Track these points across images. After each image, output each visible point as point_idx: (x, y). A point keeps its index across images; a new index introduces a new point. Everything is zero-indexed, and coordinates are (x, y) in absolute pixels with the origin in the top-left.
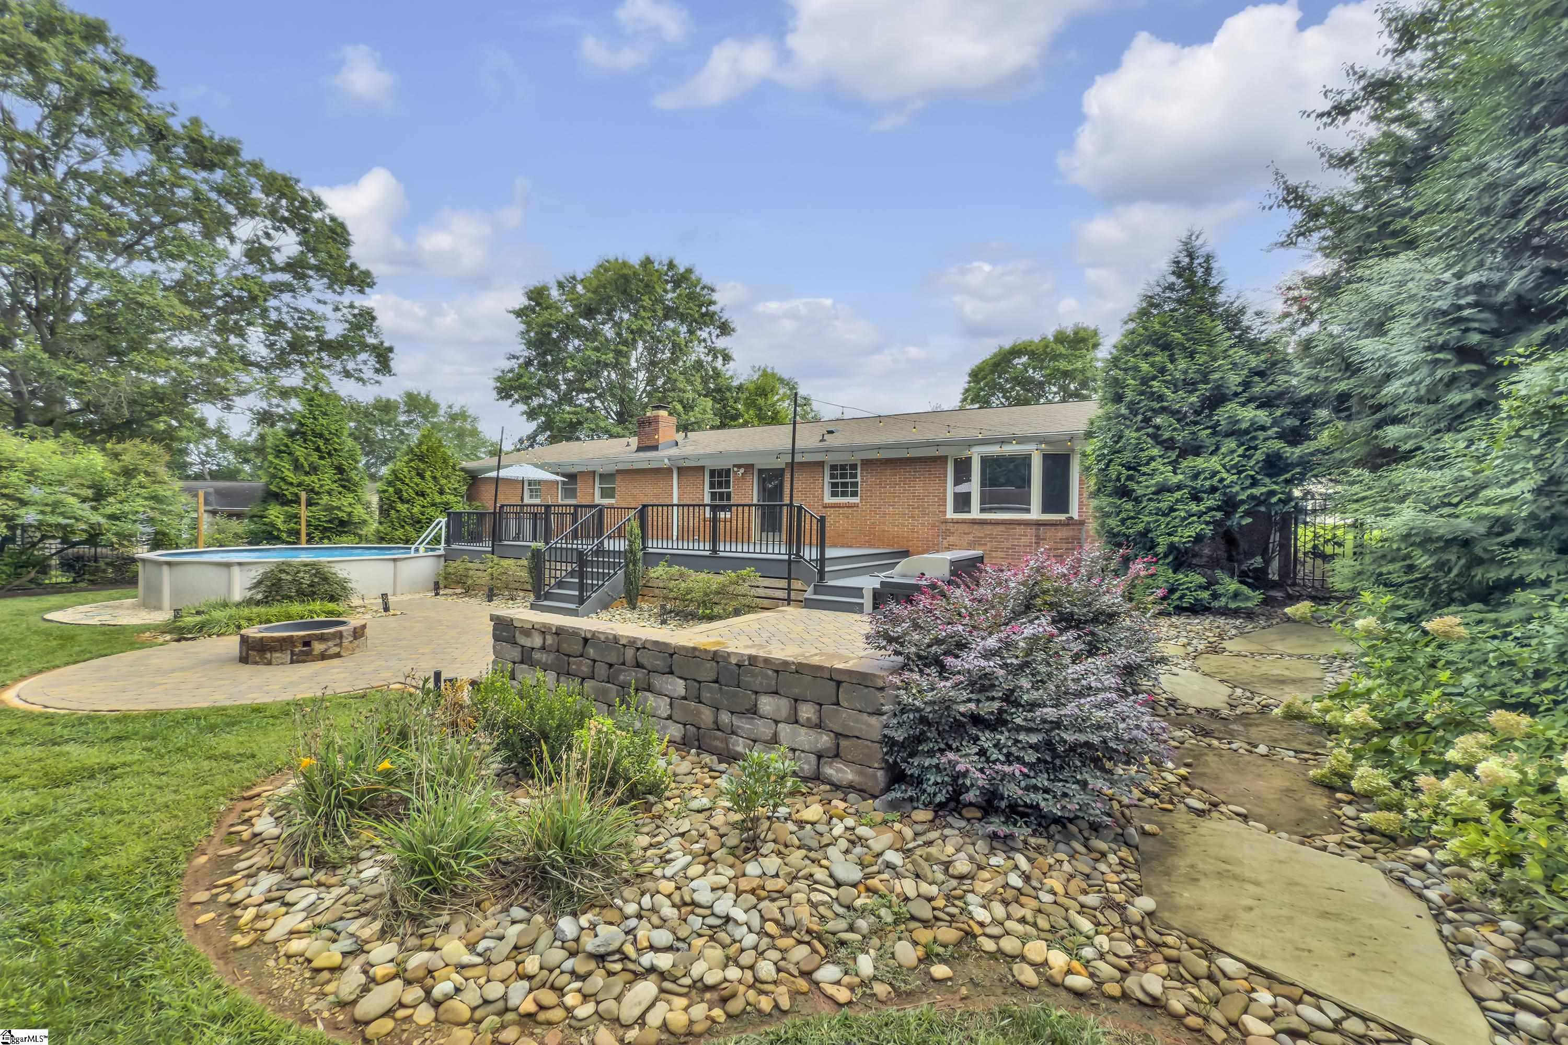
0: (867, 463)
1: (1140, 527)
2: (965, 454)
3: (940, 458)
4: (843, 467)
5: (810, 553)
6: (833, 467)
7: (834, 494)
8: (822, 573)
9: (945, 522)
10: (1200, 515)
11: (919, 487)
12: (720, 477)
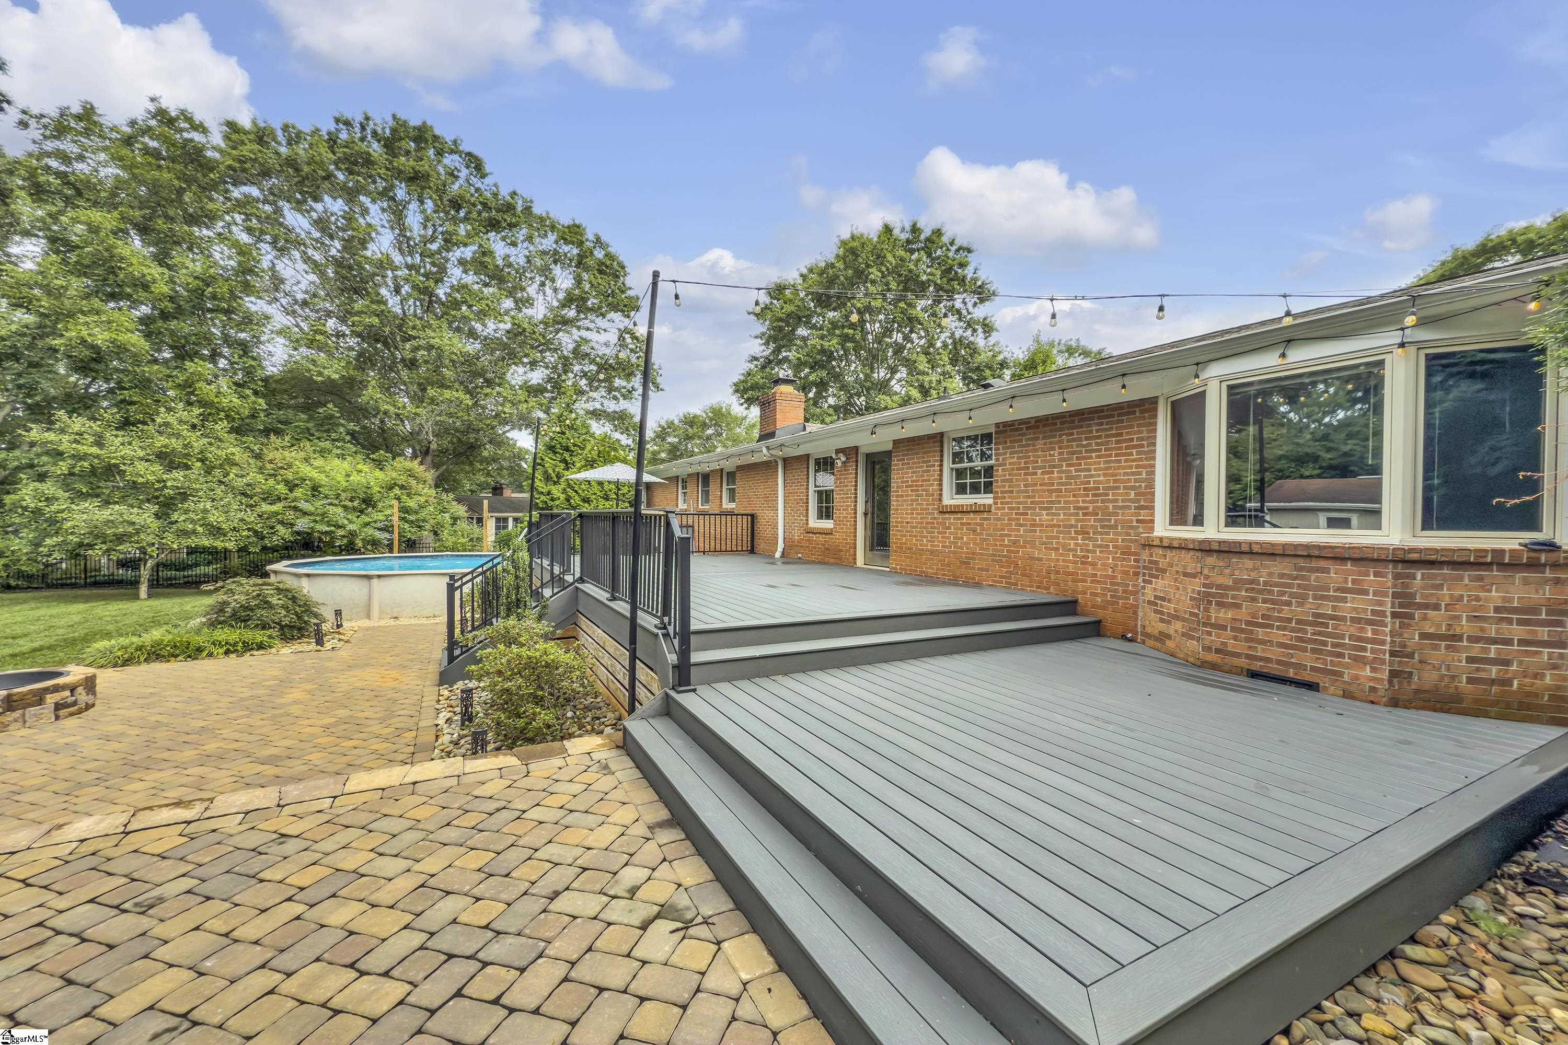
0: (1004, 430)
2: (1192, 386)
3: (1142, 402)
4: (970, 441)
6: (957, 442)
7: (958, 490)
9: (1152, 543)
12: (827, 470)
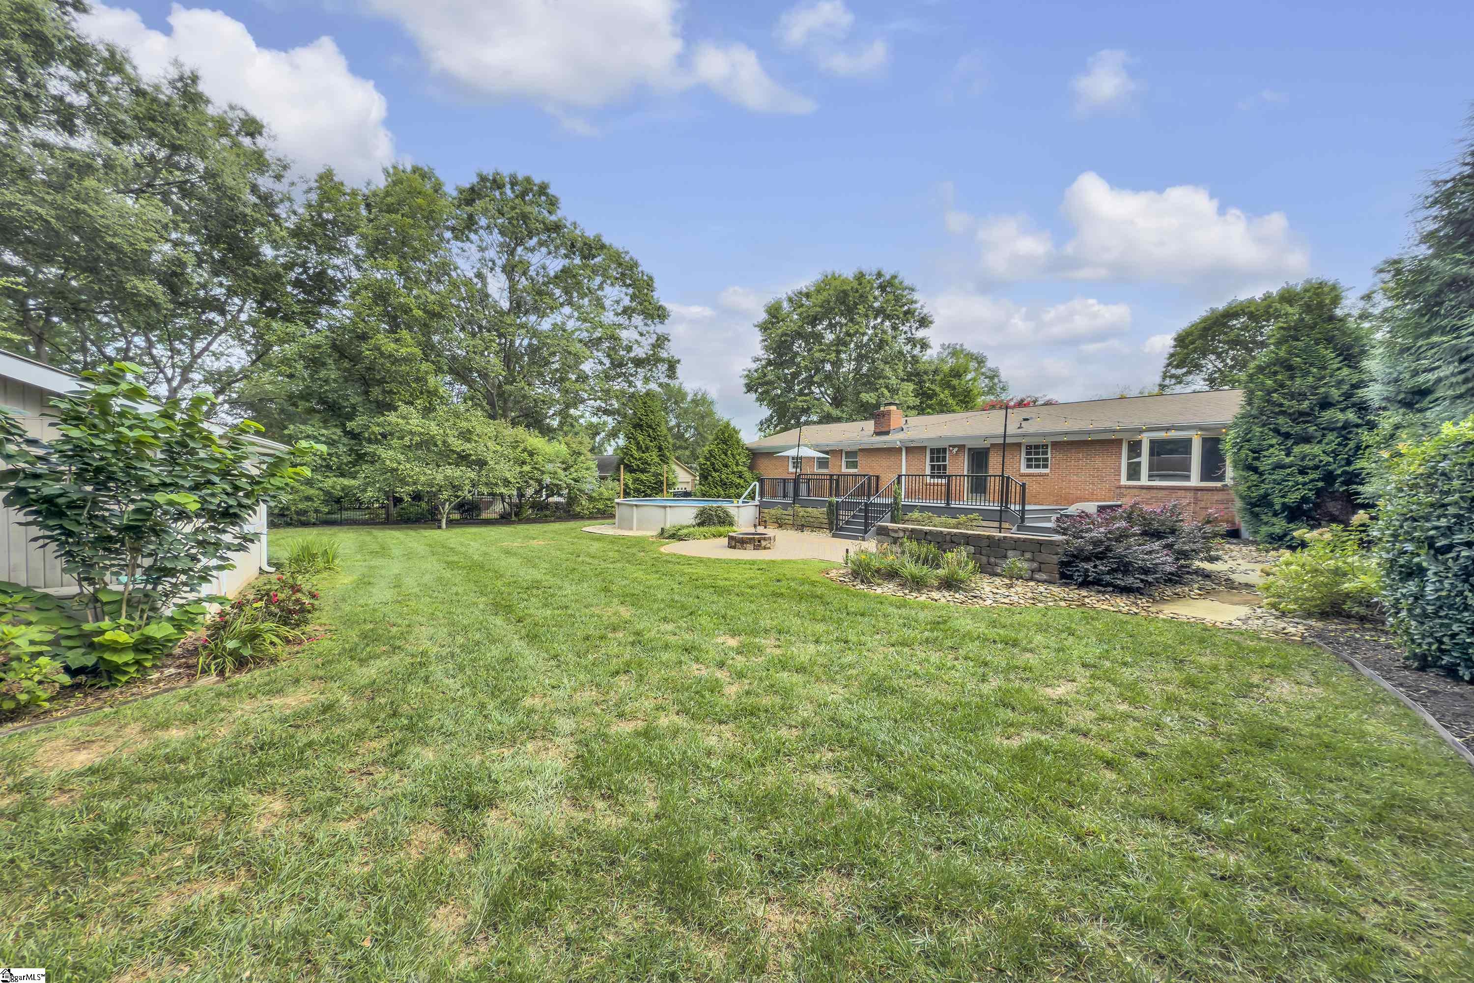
0: (1055, 444)
1: (1262, 492)
2: (1137, 438)
3: (1116, 440)
4: (1037, 447)
5: (1015, 507)
6: (1029, 447)
7: (1029, 466)
8: (1023, 519)
9: (1120, 487)
10: (1304, 484)
11: (1098, 462)
12: (938, 454)
